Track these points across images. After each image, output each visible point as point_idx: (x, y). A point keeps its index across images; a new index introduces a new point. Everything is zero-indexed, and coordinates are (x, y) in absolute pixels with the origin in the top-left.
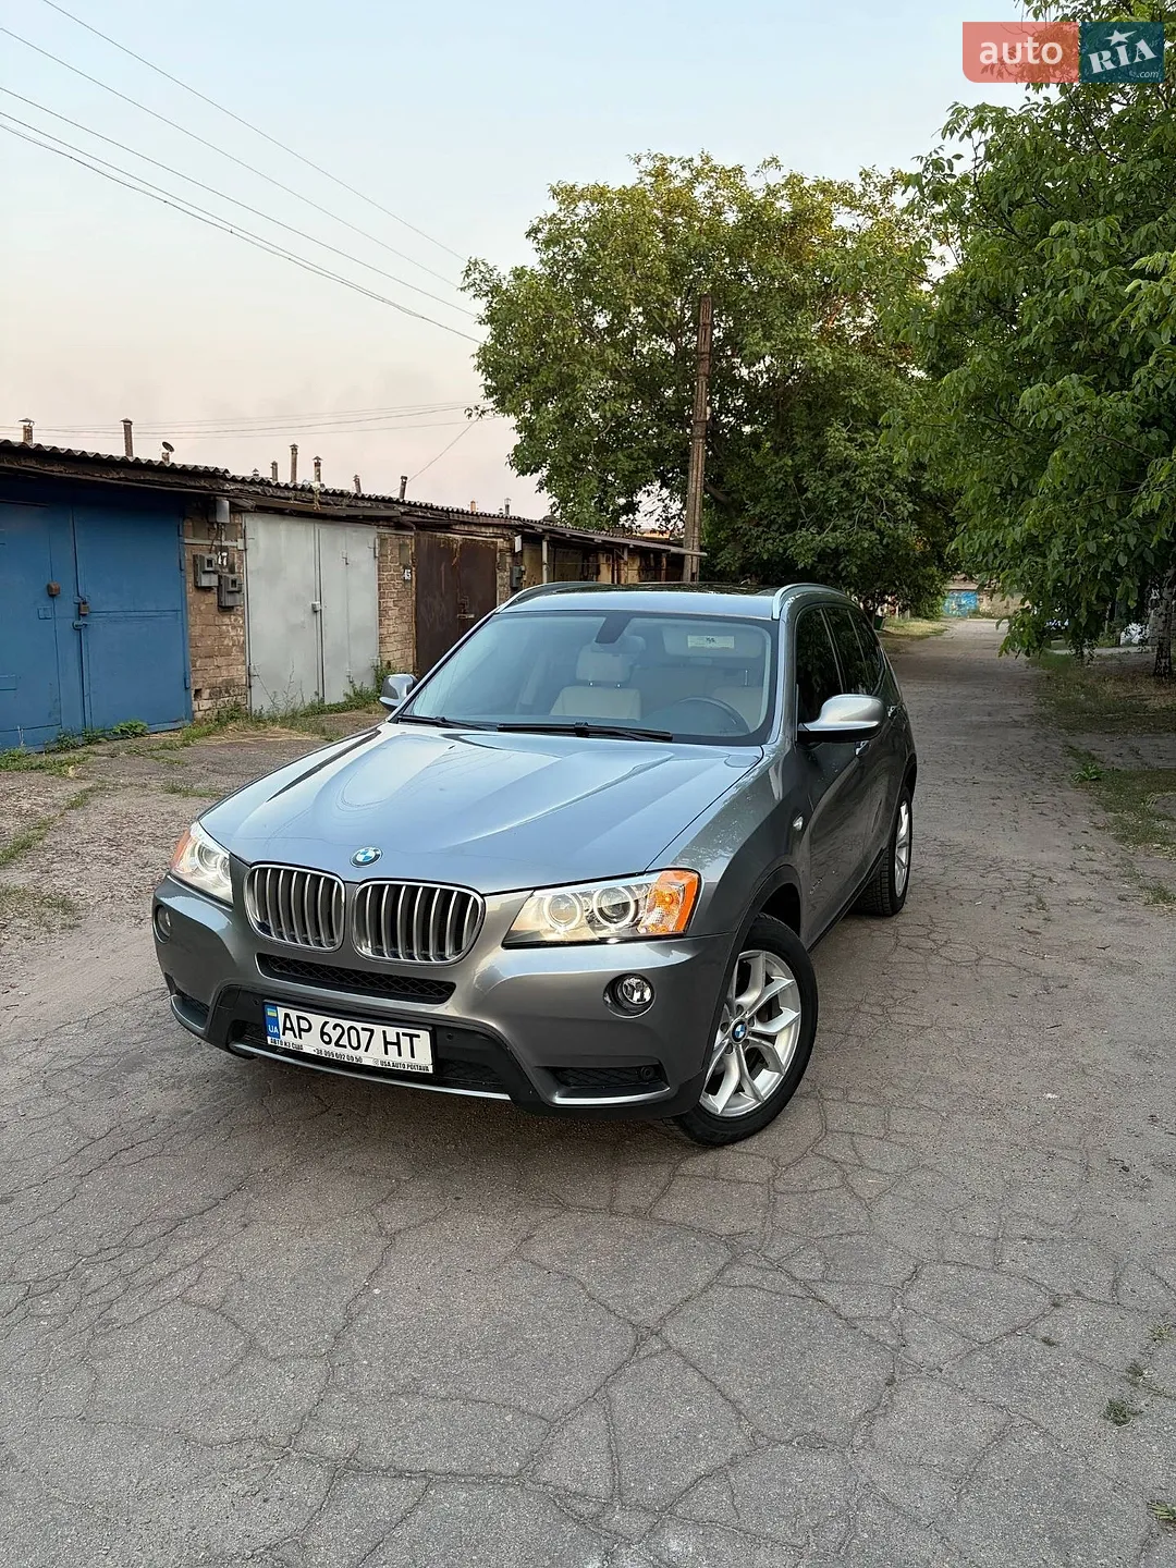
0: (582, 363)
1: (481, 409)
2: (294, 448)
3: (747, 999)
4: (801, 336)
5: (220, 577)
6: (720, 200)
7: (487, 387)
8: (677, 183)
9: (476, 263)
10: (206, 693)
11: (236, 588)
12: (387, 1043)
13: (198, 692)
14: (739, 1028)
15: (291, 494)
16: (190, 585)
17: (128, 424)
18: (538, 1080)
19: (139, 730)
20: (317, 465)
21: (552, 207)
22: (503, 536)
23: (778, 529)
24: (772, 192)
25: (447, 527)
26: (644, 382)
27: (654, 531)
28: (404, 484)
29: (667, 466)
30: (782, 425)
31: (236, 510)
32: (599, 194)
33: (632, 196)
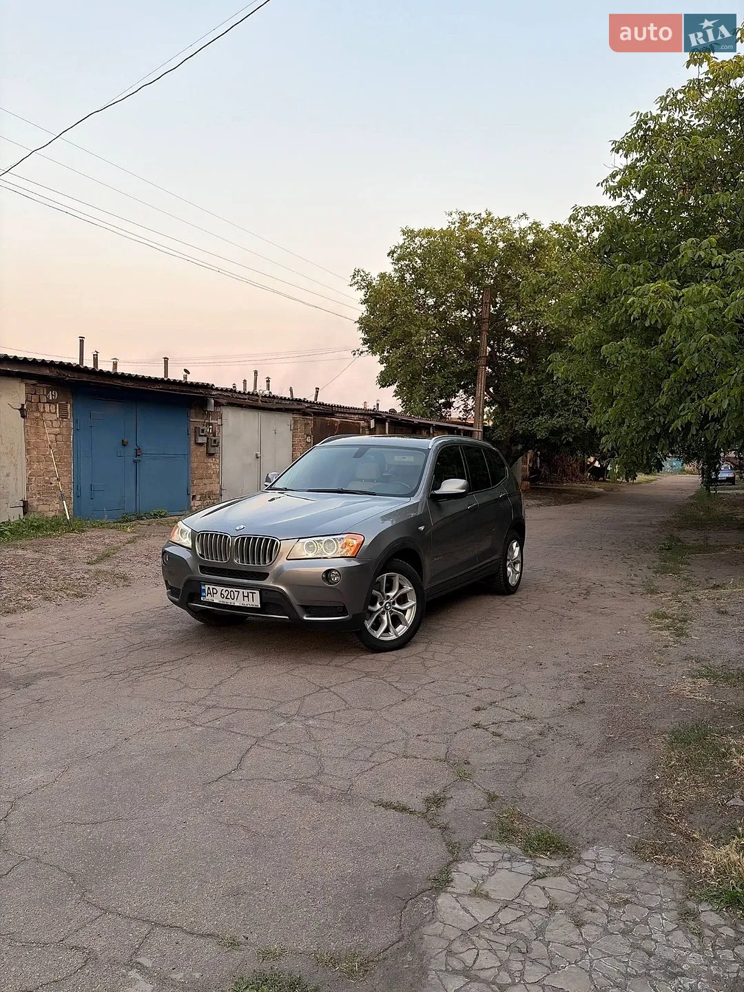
0: (416, 325)
1: (360, 350)
2: (256, 372)
3: (391, 594)
4: (538, 309)
5: (208, 439)
6: (495, 236)
7: (364, 339)
8: (473, 226)
9: (359, 271)
10: (198, 497)
11: (216, 444)
12: (244, 596)
13: (194, 497)
14: (387, 605)
15: (246, 397)
16: (192, 442)
17: (166, 360)
18: (298, 609)
19: (163, 514)
20: (268, 381)
21: (400, 240)
22: (364, 420)
23: (529, 417)
24: (523, 232)
25: (332, 415)
26: (453, 335)
27: (460, 418)
28: (317, 392)
29: (466, 381)
30: (533, 358)
31: (217, 404)
32: (429, 233)
33: (447, 234)
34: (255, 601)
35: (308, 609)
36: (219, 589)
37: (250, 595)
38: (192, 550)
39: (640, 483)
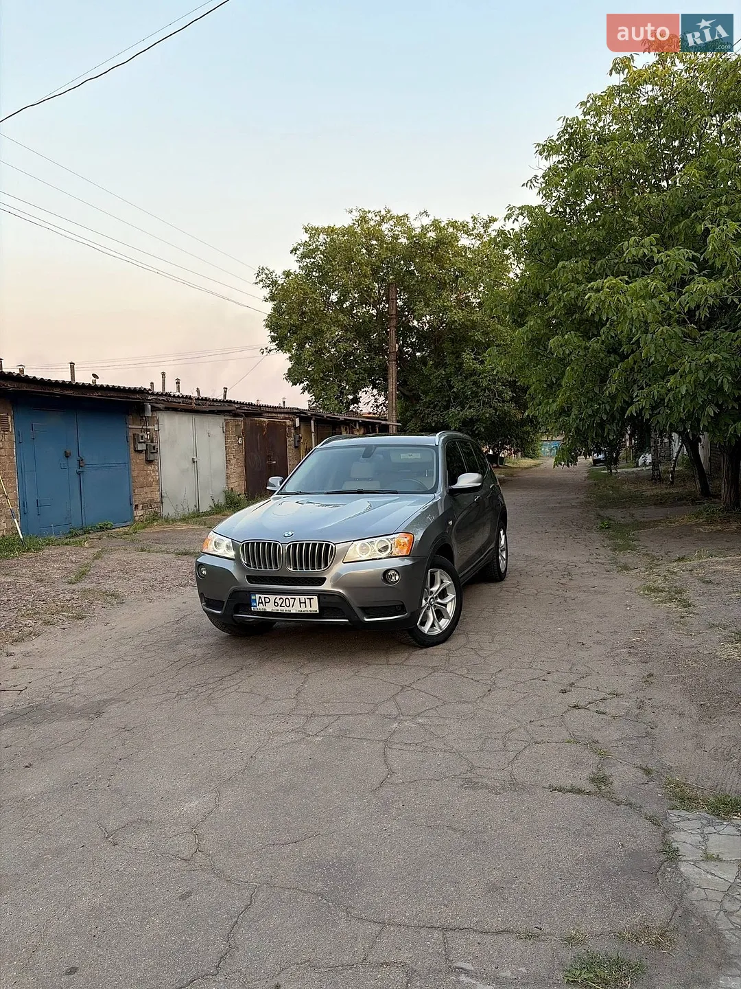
0: (326, 323)
1: (269, 348)
2: (163, 374)
3: (434, 589)
4: (445, 304)
5: (147, 445)
6: (397, 233)
7: (272, 337)
8: (372, 223)
9: (263, 269)
10: (140, 507)
11: (155, 450)
12: (300, 603)
13: (136, 506)
14: (432, 600)
15: (180, 400)
16: (132, 450)
17: (72, 365)
18: (357, 610)
19: (109, 526)
20: (178, 383)
21: (306, 237)
22: (289, 418)
23: (440, 409)
24: (425, 229)
25: (260, 415)
26: (360, 331)
27: (370, 413)
28: (226, 392)
29: (376, 378)
30: (438, 352)
31: (154, 409)
32: (330, 231)
33: (349, 231)
34: (313, 606)
35: (368, 611)
36: (272, 597)
37: (308, 601)
38: (237, 559)
39: (531, 468)
